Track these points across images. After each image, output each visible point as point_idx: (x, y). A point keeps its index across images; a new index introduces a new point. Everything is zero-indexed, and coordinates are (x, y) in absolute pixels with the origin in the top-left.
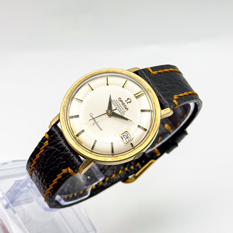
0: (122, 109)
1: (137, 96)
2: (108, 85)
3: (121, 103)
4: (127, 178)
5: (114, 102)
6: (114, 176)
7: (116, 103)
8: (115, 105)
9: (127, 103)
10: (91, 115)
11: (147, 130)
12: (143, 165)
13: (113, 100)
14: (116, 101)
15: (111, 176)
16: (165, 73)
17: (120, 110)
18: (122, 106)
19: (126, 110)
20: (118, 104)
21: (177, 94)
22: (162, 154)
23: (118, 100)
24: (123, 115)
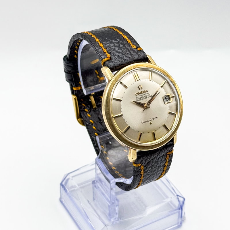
0: (145, 95)
3: (140, 95)
5: (138, 100)
7: (139, 98)
8: (141, 100)
9: (142, 89)
10: (143, 122)
13: (136, 100)
14: (137, 98)
17: (145, 97)
18: (143, 94)
19: (147, 92)
20: (141, 97)
23: (137, 96)
24: (150, 96)
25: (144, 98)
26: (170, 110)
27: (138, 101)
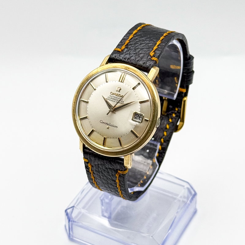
1: (122, 80)
2: (95, 90)
3: (114, 95)
4: (178, 126)
6: (165, 133)
7: (111, 98)
8: (112, 101)
9: (119, 92)
10: (101, 122)
11: (148, 100)
12: (181, 107)
13: (107, 98)
14: (110, 97)
15: (164, 135)
16: (130, 41)
18: (117, 97)
20: (114, 98)
21: (152, 50)
22: (187, 88)
23: (111, 95)
24: (123, 103)
25: (116, 101)
26: (134, 129)
27: (110, 100)
